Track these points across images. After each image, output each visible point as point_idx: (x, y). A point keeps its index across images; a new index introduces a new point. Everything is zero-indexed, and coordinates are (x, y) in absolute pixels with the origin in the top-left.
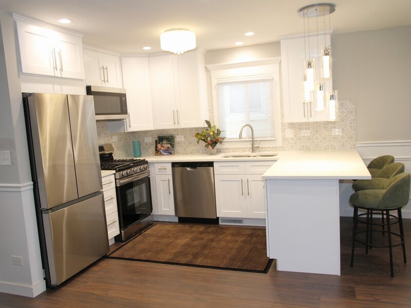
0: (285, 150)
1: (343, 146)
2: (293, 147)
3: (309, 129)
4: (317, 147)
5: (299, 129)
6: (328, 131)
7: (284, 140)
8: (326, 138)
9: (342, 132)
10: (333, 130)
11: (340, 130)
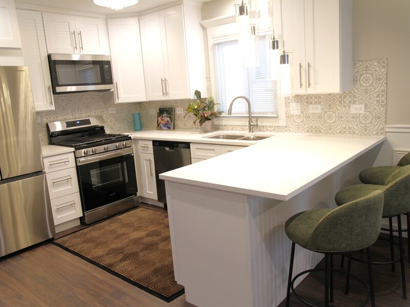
0: (290, 131)
1: (366, 130)
2: (299, 128)
3: (320, 103)
4: (330, 129)
5: (307, 102)
6: (345, 107)
7: (288, 117)
8: (342, 117)
9: (365, 108)
10: (352, 106)
11: (363, 106)
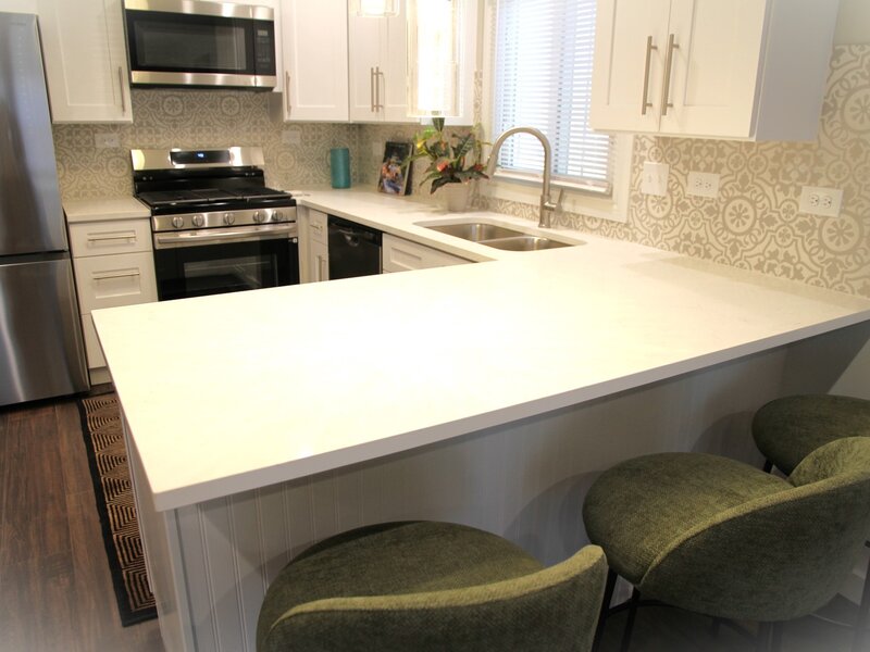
0: (635, 239)
1: (832, 272)
2: (656, 234)
3: (717, 171)
4: (734, 251)
5: (686, 163)
6: (785, 189)
7: (635, 199)
8: (771, 221)
9: (844, 204)
10: (805, 190)
11: (837, 195)
